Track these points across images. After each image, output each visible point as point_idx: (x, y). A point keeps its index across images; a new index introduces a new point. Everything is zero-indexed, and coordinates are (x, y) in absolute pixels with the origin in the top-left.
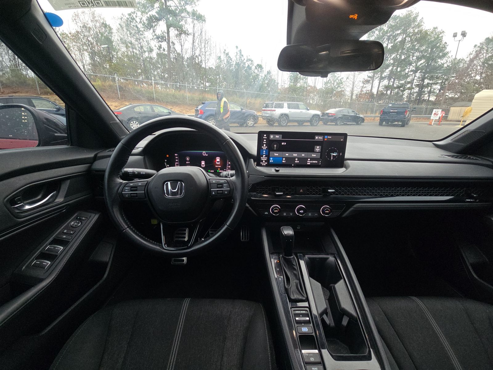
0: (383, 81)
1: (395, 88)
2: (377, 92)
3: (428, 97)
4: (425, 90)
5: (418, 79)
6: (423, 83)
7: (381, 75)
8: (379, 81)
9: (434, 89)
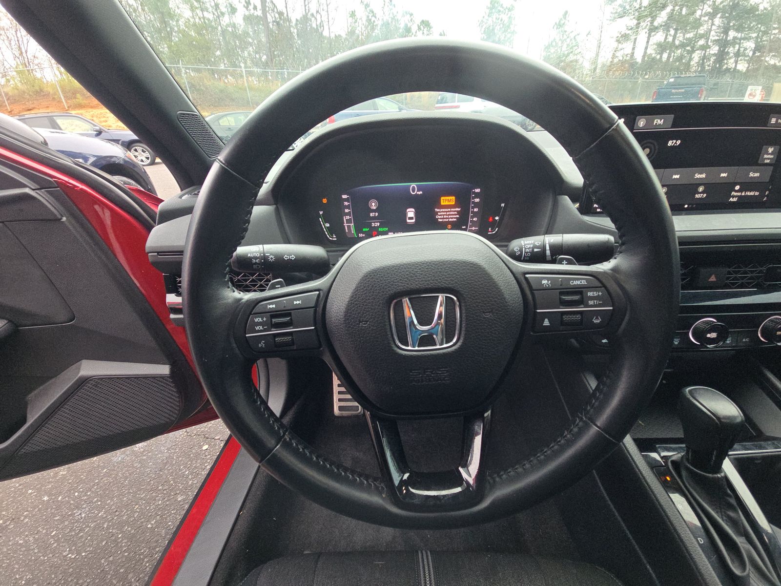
0: (655, 35)
1: (677, 48)
2: (644, 56)
3: (734, 64)
4: (729, 51)
5: (718, 29)
6: (726, 38)
7: (652, 23)
8: (647, 35)
9: (746, 49)
